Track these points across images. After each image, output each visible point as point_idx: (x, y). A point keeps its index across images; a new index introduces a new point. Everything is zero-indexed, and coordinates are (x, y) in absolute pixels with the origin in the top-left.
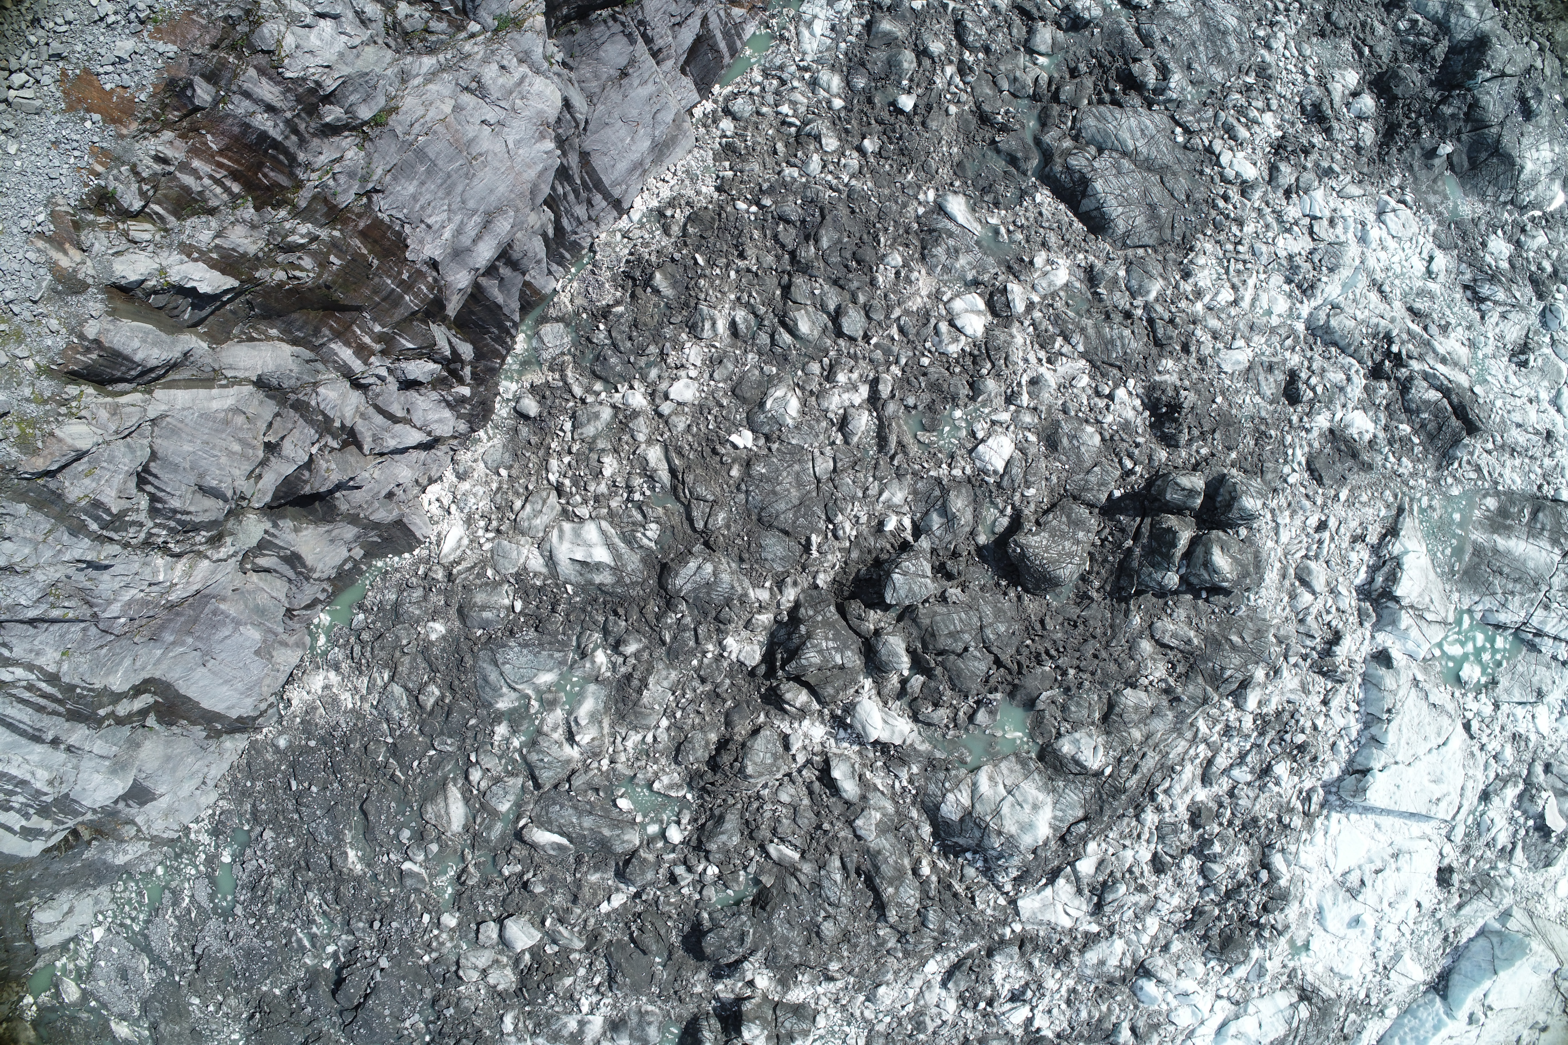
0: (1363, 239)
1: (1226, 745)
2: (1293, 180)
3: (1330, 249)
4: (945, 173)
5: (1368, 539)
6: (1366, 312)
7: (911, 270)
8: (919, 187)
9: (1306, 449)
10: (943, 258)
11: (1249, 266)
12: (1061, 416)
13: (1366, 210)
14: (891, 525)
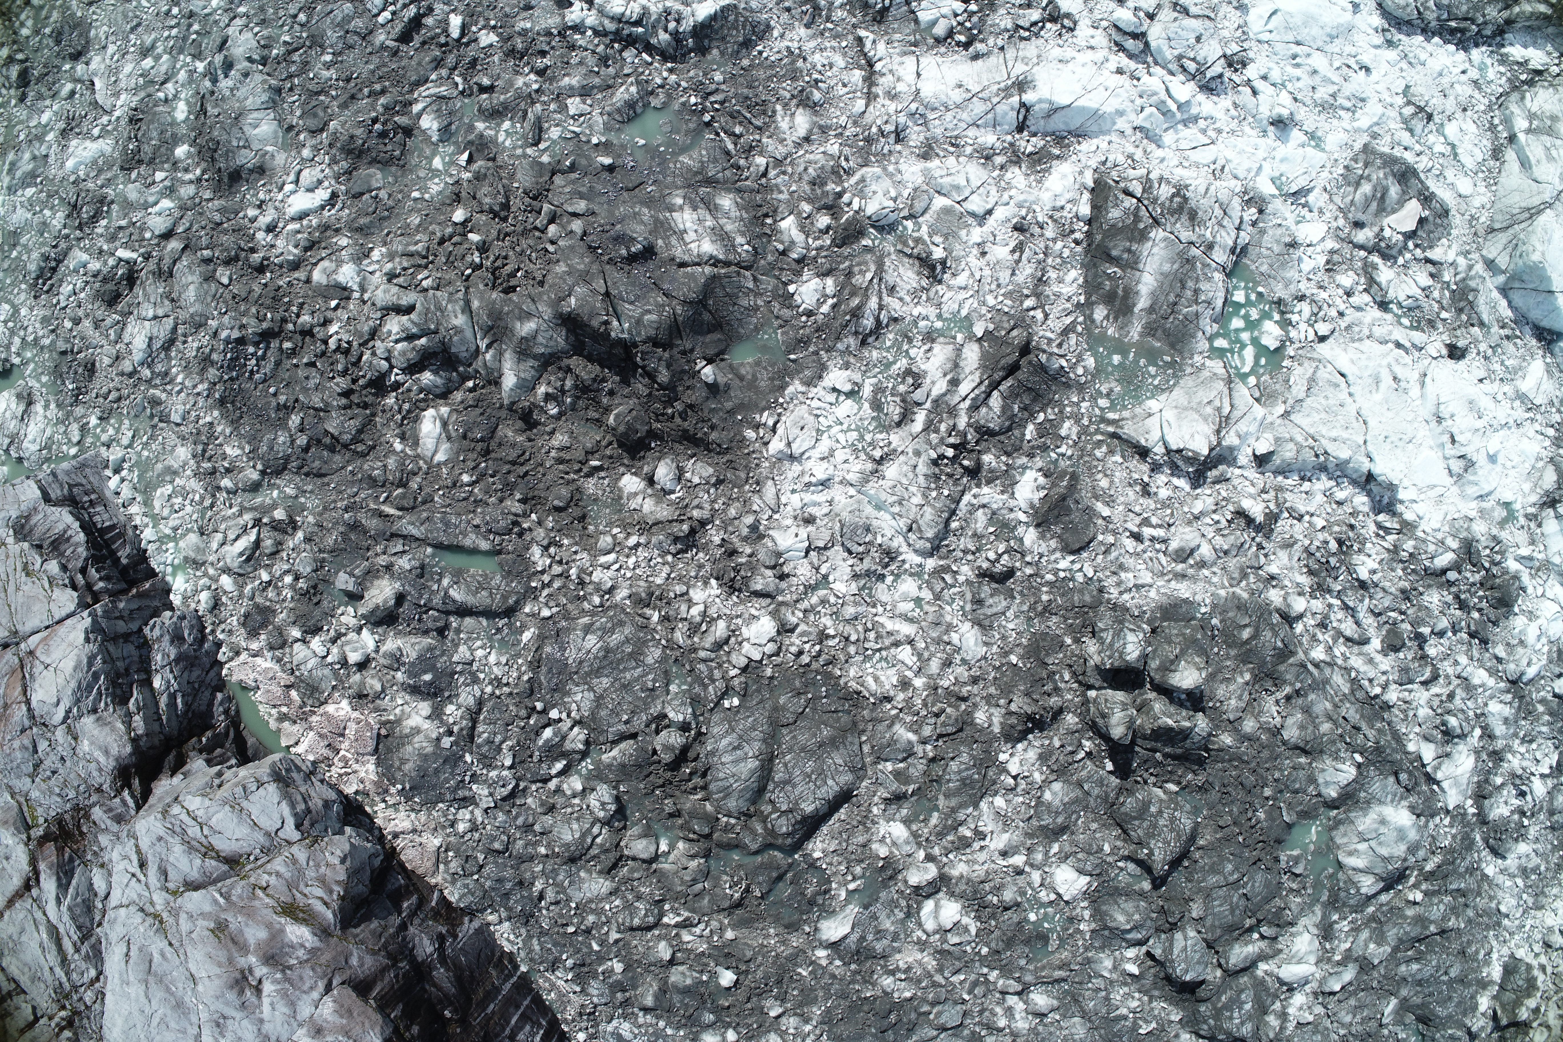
0: (825, 484)
1: (1335, 624)
2: (769, 573)
3: (848, 536)
4: (796, 941)
5: (1146, 479)
6: (911, 488)
7: (898, 969)
8: (812, 963)
9: (1058, 555)
10: (885, 941)
11: (870, 626)
12: (1034, 822)
13: (790, 475)
14: (1134, 969)
